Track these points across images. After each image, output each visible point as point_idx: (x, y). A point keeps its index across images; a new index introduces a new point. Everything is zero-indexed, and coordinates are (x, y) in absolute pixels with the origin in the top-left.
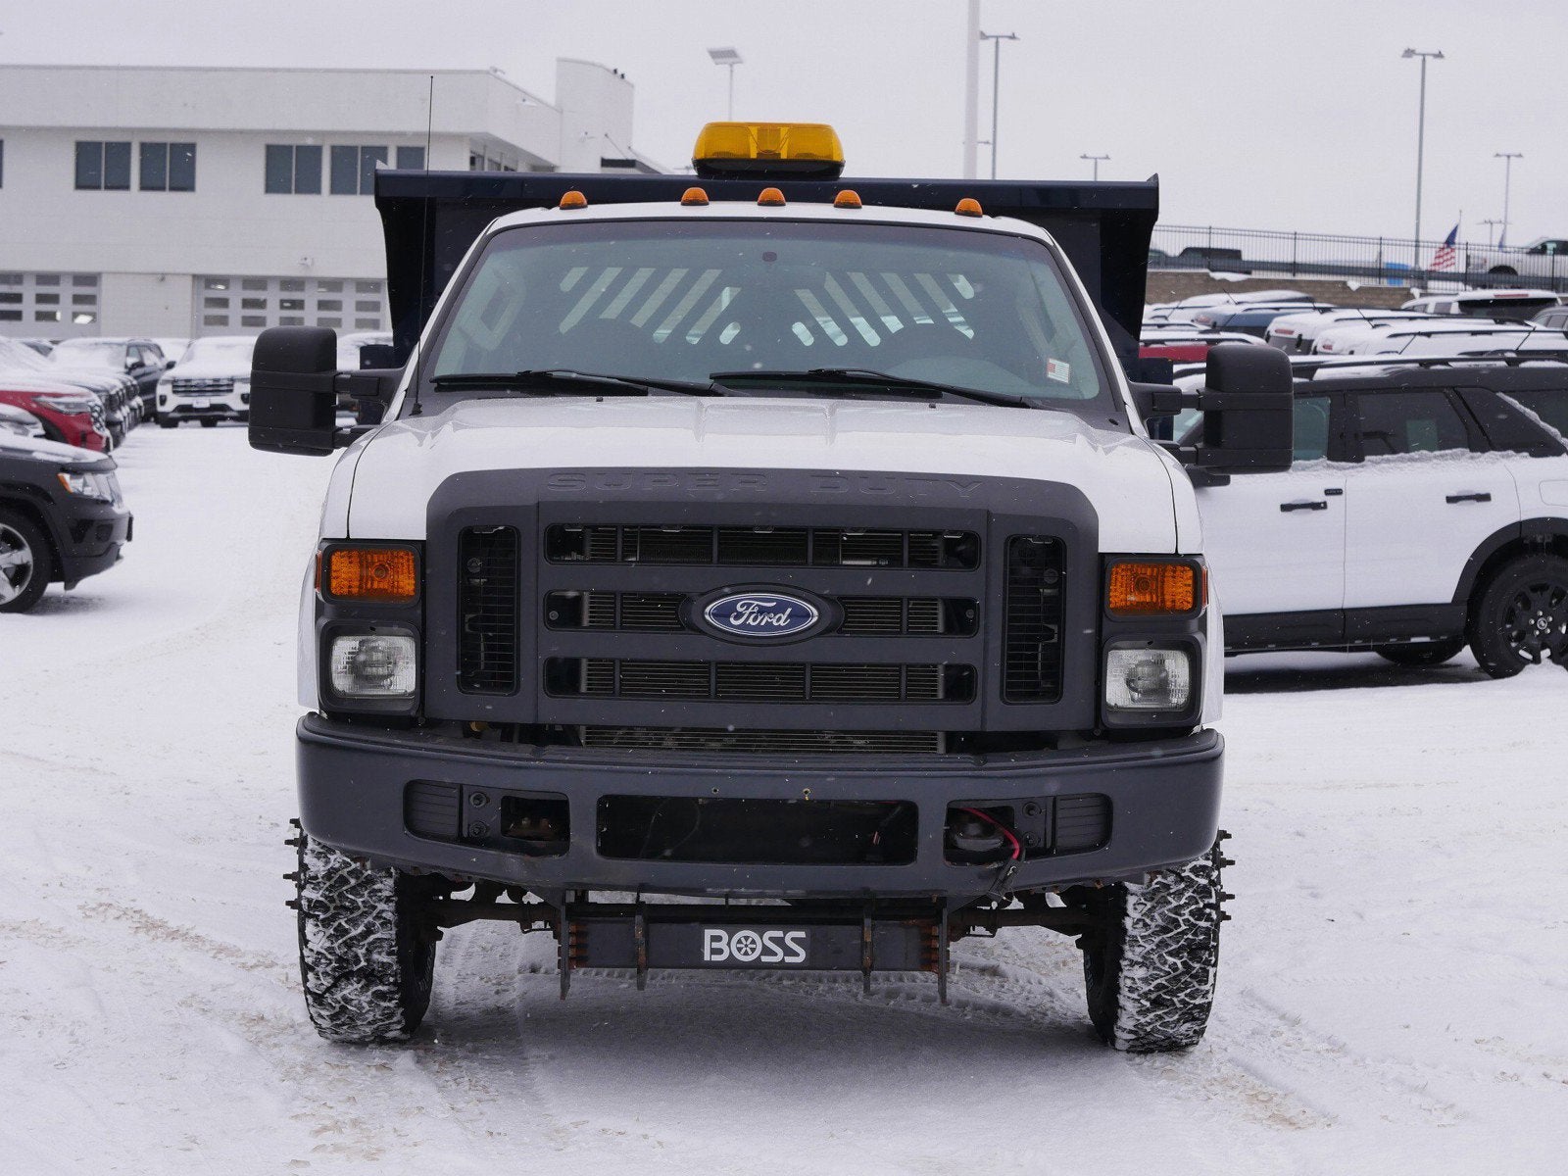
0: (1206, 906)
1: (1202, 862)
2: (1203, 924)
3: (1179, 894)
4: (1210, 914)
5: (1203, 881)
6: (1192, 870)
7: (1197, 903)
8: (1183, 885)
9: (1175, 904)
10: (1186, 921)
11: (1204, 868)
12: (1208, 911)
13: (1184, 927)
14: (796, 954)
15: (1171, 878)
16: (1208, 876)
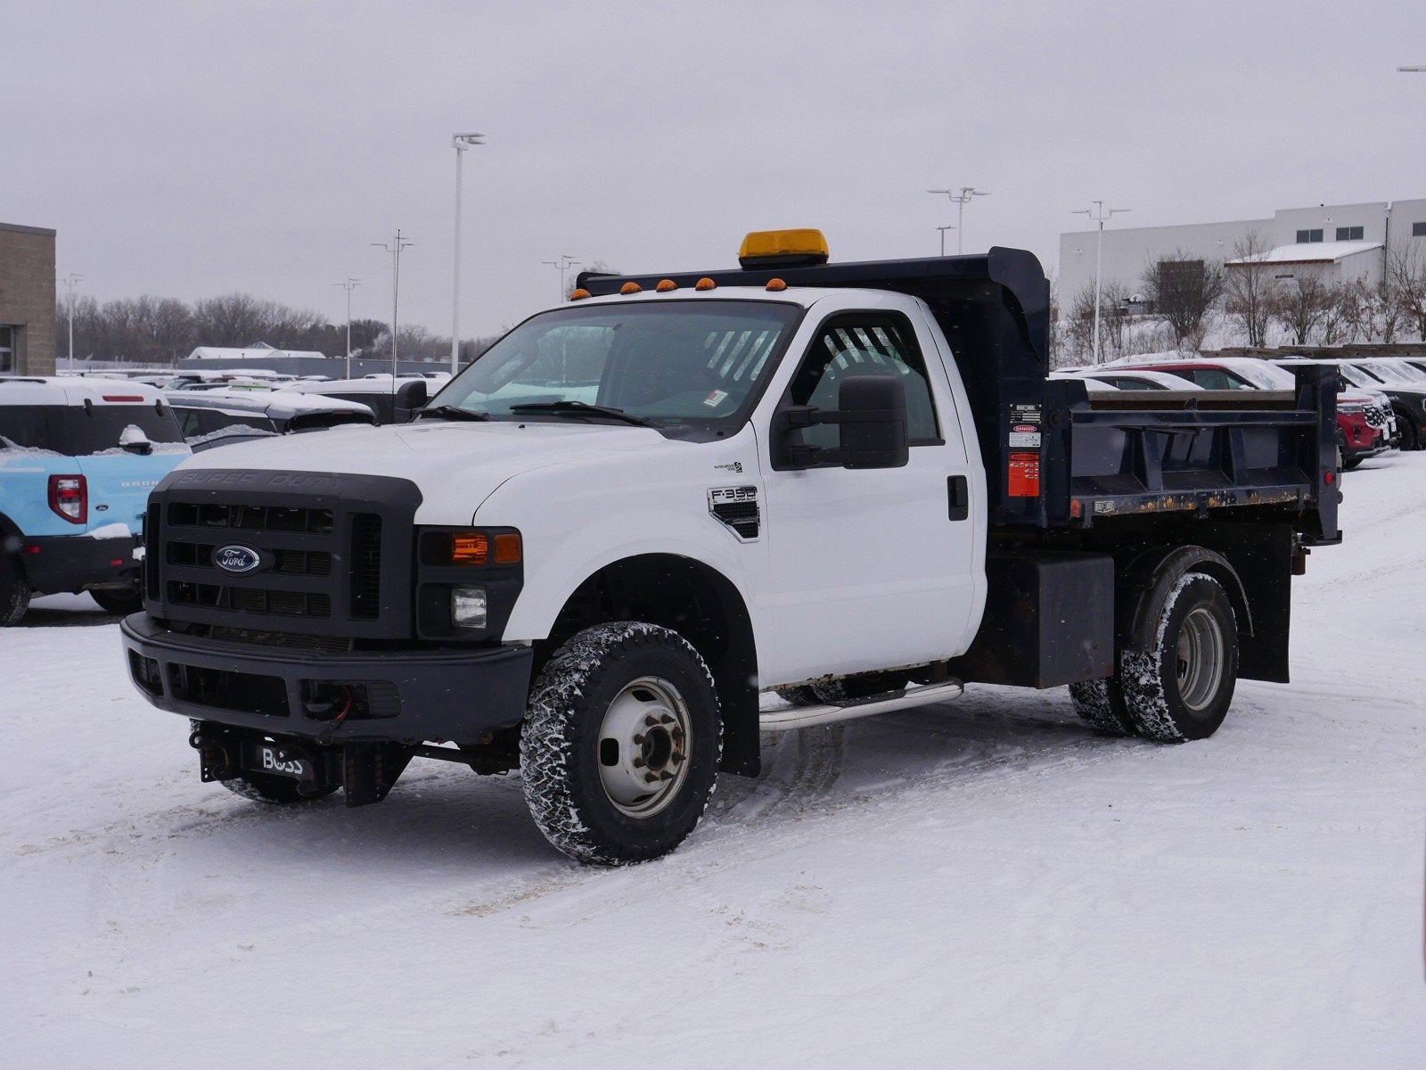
0: (559, 765)
1: (556, 736)
2: (557, 777)
3: (542, 755)
4: (560, 771)
5: (556, 749)
6: (549, 740)
7: (552, 763)
8: (543, 750)
9: (540, 762)
10: (547, 774)
11: (557, 739)
12: (558, 769)
13: (546, 778)
14: (299, 769)
15: (539, 744)
16: (559, 746)
